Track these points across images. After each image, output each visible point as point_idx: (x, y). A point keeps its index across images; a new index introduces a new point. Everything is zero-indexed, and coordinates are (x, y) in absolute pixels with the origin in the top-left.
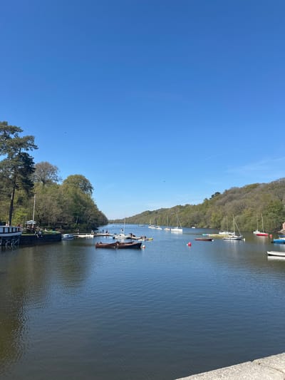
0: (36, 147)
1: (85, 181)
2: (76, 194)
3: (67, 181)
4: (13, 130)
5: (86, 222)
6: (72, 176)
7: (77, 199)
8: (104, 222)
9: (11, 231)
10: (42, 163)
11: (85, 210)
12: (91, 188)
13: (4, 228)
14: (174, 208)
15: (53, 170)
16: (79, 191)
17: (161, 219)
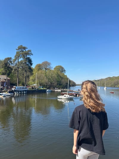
0: (32, 54)
1: (62, 68)
2: (58, 73)
3: (55, 68)
4: (25, 48)
5: (62, 85)
6: (57, 66)
7: (58, 76)
8: (74, 85)
9: (23, 88)
10: (45, 62)
11: (61, 80)
12: (65, 71)
13: (20, 87)
14: (106, 78)
15: (49, 64)
16: (59, 72)
17: (100, 83)
